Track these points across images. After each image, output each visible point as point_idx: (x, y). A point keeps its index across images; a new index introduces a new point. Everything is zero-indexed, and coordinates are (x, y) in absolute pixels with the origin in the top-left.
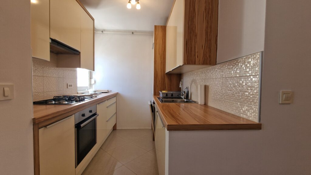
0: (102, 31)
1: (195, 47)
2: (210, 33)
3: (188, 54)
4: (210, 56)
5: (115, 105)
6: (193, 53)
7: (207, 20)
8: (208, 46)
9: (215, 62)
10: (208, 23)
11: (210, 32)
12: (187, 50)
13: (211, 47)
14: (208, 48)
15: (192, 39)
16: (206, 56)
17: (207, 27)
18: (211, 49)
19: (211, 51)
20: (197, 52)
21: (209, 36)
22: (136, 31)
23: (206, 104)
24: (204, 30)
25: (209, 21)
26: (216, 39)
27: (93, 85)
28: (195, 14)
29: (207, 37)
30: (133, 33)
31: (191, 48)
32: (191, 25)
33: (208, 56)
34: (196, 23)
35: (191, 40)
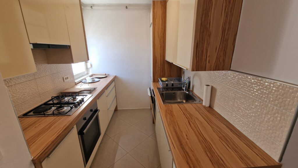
0: (91, 7)
1: (207, 50)
2: (228, 31)
3: (197, 59)
4: (224, 61)
5: (114, 90)
6: (204, 57)
7: (226, 12)
8: (223, 49)
9: (229, 67)
10: (227, 17)
11: (228, 29)
12: (197, 55)
13: (226, 50)
14: (223, 51)
15: (205, 40)
16: (220, 60)
17: (225, 24)
18: (226, 52)
19: (226, 54)
20: (209, 56)
21: (227, 35)
22: (130, 5)
23: (211, 107)
24: (221, 27)
25: (229, 13)
26: (234, 38)
27: (90, 69)
28: (211, 5)
29: (223, 36)
30: (127, 7)
31: (203, 51)
32: (205, 20)
33: (221, 60)
34: (212, 17)
35: (203, 41)
